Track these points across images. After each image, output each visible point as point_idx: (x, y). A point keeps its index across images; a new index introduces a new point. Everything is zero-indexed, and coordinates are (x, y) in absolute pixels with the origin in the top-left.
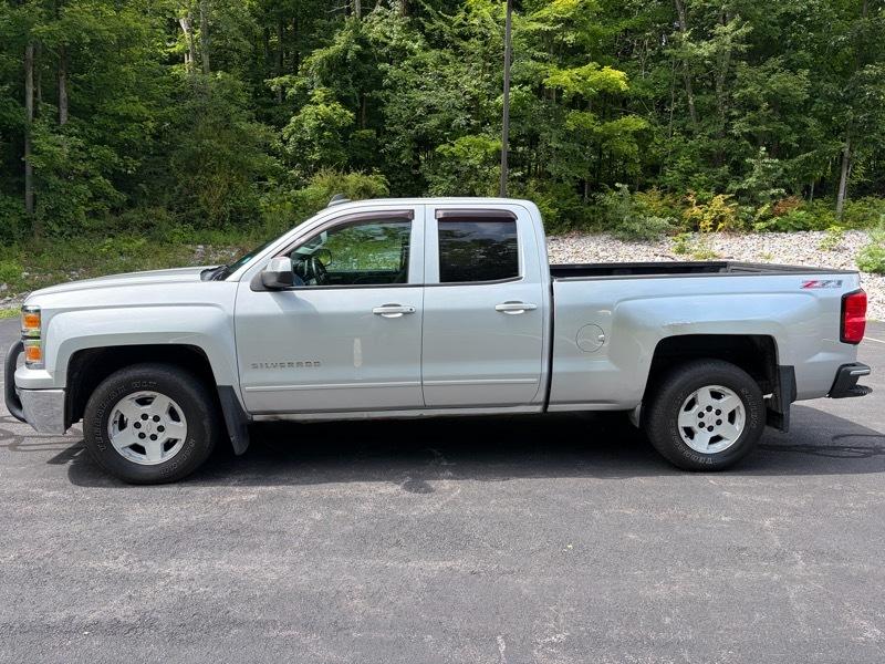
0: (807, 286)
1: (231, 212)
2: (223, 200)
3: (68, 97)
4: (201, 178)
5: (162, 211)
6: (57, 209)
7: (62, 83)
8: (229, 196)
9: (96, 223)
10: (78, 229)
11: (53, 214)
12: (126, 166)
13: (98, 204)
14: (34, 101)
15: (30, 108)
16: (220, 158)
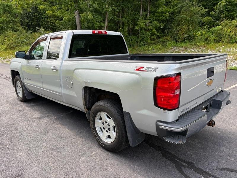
0: (137, 70)
1: (188, 36)
2: (185, 33)
3: (150, 10)
4: (180, 27)
5: (169, 38)
6: (143, 39)
7: (149, 6)
8: (188, 32)
9: (152, 42)
10: (147, 43)
11: (142, 40)
12: (161, 26)
13: (153, 37)
14: (142, 12)
15: (141, 14)
16: (186, 20)
